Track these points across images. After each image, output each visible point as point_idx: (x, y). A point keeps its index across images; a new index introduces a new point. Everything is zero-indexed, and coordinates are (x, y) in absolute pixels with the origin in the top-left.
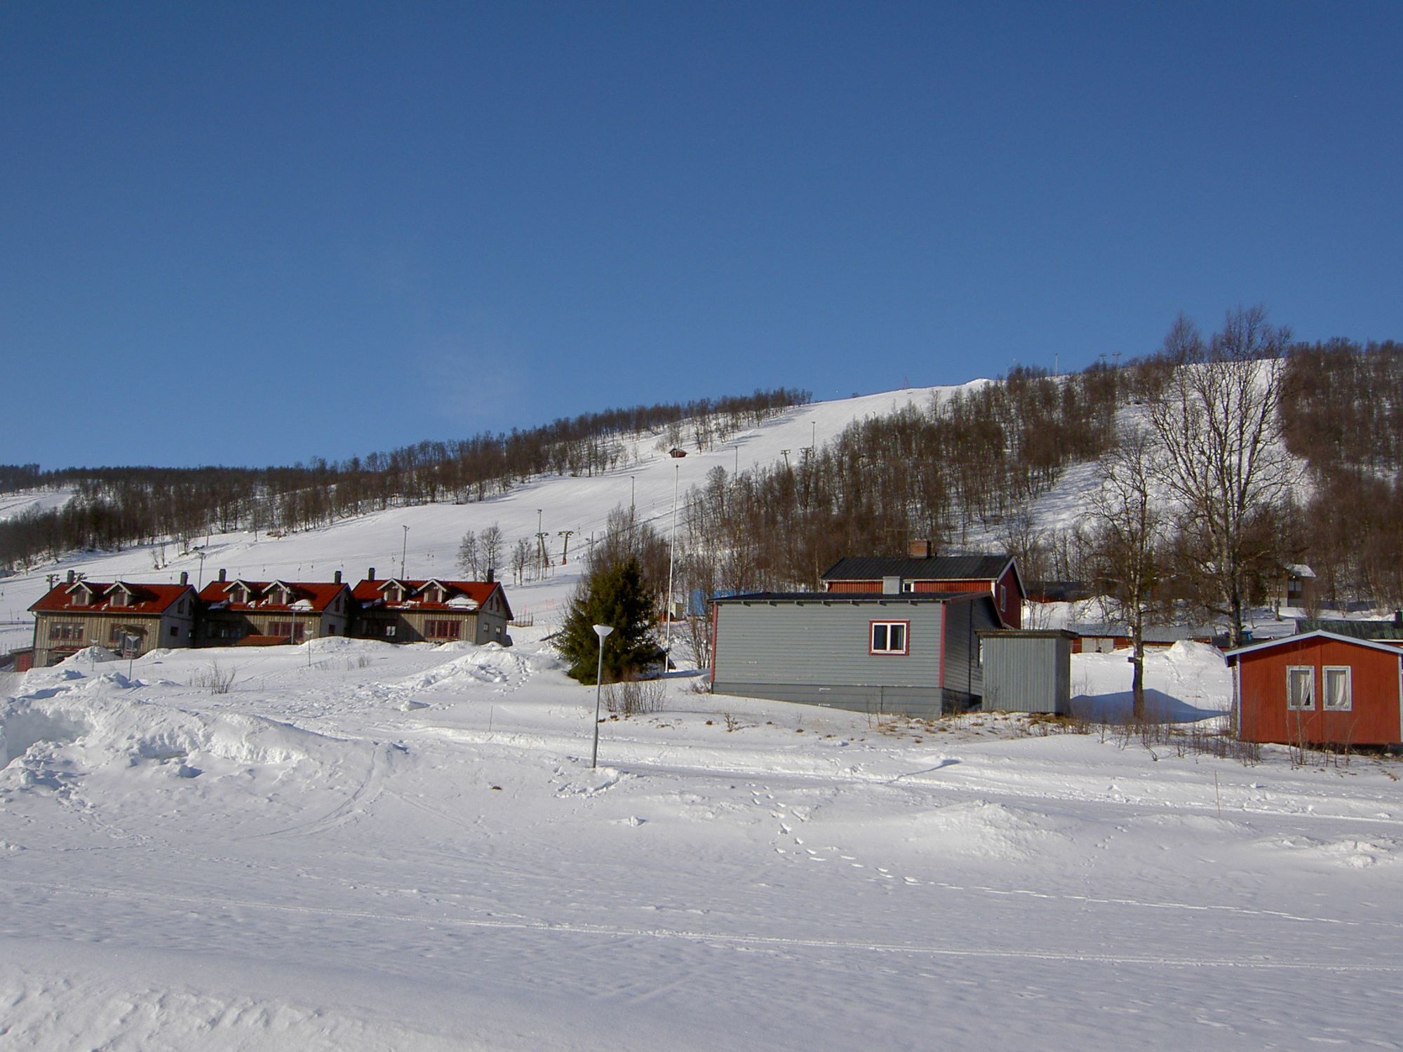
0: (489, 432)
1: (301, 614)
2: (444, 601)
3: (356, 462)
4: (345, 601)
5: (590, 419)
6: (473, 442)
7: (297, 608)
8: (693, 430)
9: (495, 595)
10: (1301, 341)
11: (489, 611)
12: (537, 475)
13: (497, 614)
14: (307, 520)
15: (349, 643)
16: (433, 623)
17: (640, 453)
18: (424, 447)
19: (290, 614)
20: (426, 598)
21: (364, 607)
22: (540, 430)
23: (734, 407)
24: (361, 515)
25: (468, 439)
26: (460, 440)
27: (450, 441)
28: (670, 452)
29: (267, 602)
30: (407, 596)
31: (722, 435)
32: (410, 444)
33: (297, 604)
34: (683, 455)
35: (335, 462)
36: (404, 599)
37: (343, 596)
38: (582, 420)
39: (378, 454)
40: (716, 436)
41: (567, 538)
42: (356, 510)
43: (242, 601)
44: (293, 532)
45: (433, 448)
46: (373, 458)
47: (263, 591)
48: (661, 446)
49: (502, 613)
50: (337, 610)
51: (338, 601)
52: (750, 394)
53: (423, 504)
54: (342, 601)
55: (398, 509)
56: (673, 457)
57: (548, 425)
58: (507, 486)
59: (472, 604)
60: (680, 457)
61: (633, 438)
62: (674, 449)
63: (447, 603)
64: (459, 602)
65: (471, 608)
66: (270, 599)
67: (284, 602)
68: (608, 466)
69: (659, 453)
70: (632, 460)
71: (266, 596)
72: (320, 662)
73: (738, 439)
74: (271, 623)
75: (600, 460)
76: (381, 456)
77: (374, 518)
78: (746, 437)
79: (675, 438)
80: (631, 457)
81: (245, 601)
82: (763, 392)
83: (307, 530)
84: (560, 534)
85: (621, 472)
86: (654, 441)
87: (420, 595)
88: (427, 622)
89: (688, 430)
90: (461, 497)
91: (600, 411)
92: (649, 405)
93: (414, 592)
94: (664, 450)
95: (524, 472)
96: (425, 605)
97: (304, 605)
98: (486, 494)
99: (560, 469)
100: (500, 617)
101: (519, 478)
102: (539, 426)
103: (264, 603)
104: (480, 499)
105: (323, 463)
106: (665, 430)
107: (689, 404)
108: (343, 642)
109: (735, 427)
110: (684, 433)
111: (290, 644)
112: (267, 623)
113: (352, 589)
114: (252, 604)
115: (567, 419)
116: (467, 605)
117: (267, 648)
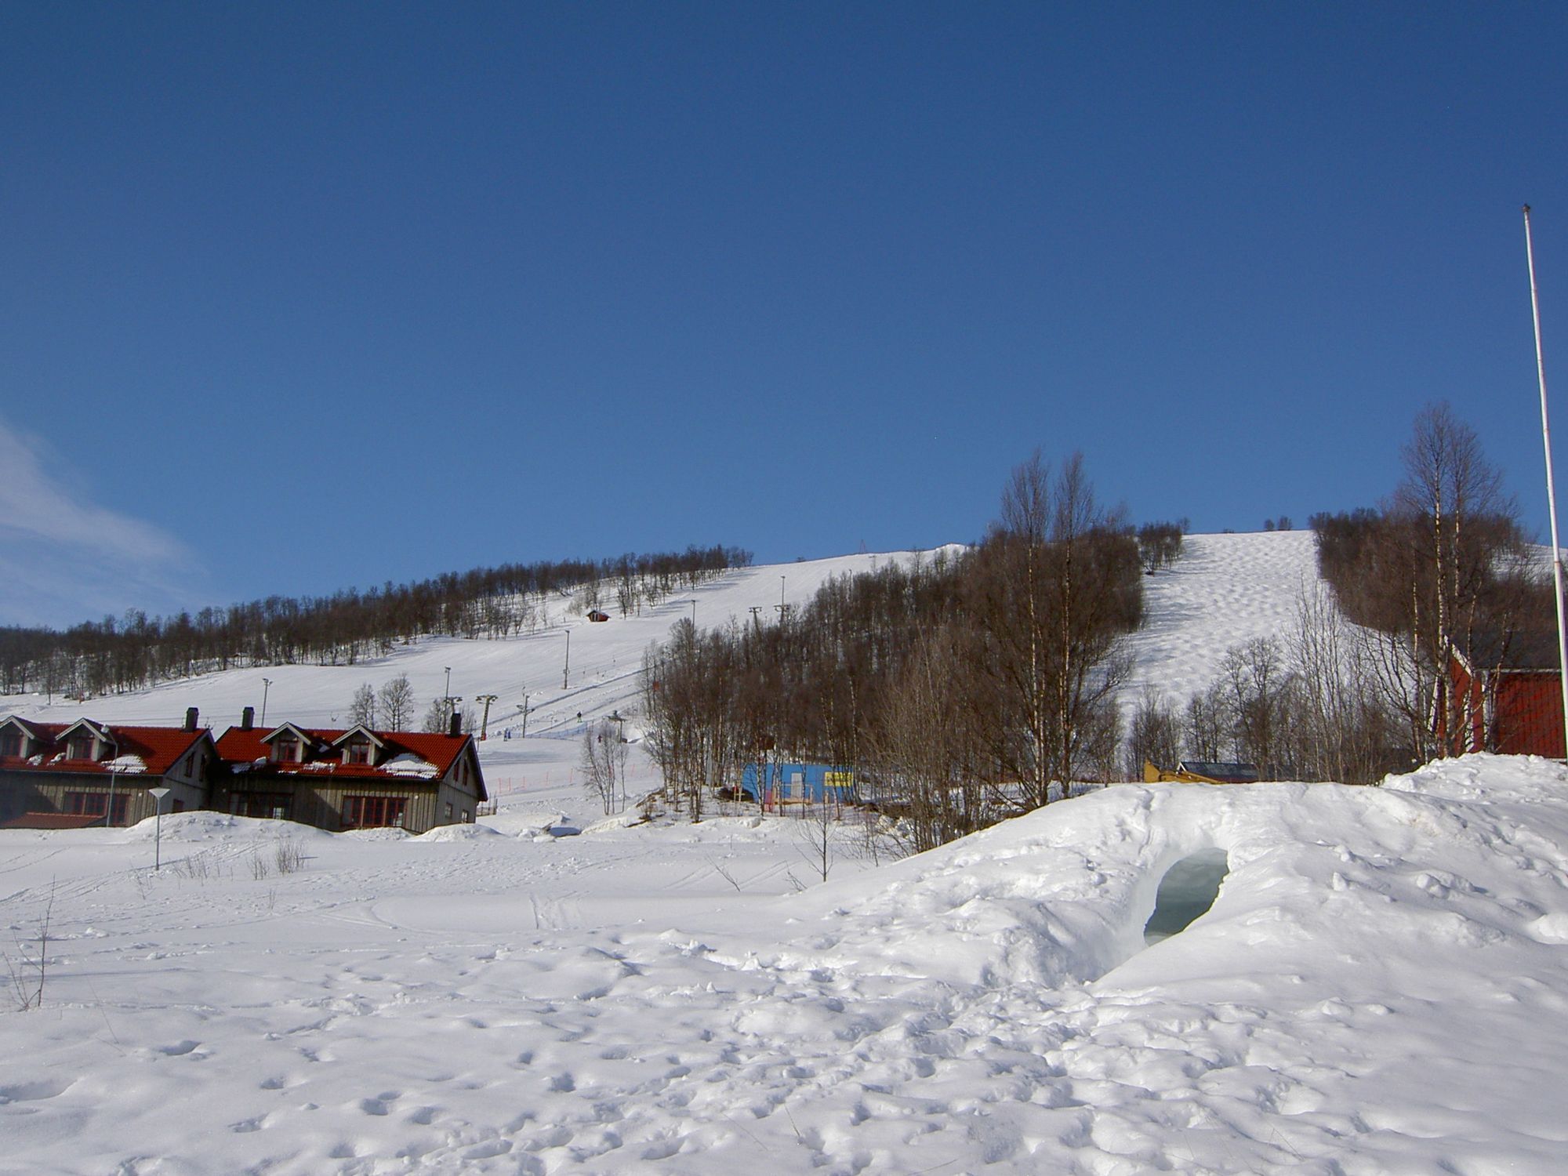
0: (354, 588)
1: (125, 779)
2: (378, 763)
3: (184, 619)
4: (203, 760)
5: (483, 575)
6: (334, 601)
7: (118, 769)
8: (615, 592)
9: (463, 756)
10: (1322, 512)
11: (453, 783)
12: (424, 635)
13: (464, 788)
14: (119, 682)
15: (231, 825)
16: (357, 799)
17: (552, 615)
18: (271, 603)
19: (104, 778)
20: (346, 758)
21: (236, 771)
22: (420, 586)
23: (664, 567)
24: (194, 677)
25: (327, 597)
26: (318, 597)
27: (304, 598)
28: (589, 615)
29: (63, 758)
30: (311, 754)
31: (651, 598)
32: (254, 599)
33: (119, 760)
34: (604, 618)
35: (158, 618)
36: (308, 759)
37: (200, 751)
38: (473, 576)
39: (213, 609)
40: (643, 598)
41: (488, 704)
42: (187, 670)
43: (17, 753)
44: (101, 695)
45: (283, 606)
46: (207, 613)
47: (57, 738)
48: (576, 609)
49: (470, 787)
50: (188, 775)
51: (191, 759)
52: (682, 551)
53: (276, 665)
54: (197, 760)
55: (244, 671)
56: (593, 620)
57: (431, 580)
58: (387, 647)
59: (428, 771)
60: (601, 621)
61: (537, 599)
62: (594, 612)
63: (382, 767)
64: (403, 766)
65: (427, 776)
66: (70, 752)
67: (95, 757)
68: (511, 630)
69: (573, 617)
70: (540, 625)
71: (62, 747)
72: (188, 860)
73: (670, 604)
74: (67, 795)
75: (500, 621)
76: (216, 612)
77: (212, 680)
78: (680, 602)
79: (592, 599)
80: (539, 620)
81: (23, 754)
82: (698, 548)
83: (119, 693)
84: (479, 698)
85: (527, 637)
86: (565, 604)
87: (334, 754)
88: (346, 798)
89: (609, 593)
90: (328, 659)
91: (496, 566)
92: (557, 560)
93: (324, 748)
94: (579, 613)
95: (408, 632)
96: (342, 769)
97: (131, 764)
98: (359, 658)
99: (452, 629)
100: (468, 795)
101: (402, 639)
102: (420, 581)
103: (57, 758)
104: (351, 662)
105: (142, 619)
106: (578, 591)
107: (604, 563)
108: (218, 822)
109: (666, 588)
110: (604, 593)
111: (105, 826)
112: (61, 795)
113: (215, 741)
114: (36, 760)
115: (455, 574)
116: (420, 772)
117: (60, 832)
